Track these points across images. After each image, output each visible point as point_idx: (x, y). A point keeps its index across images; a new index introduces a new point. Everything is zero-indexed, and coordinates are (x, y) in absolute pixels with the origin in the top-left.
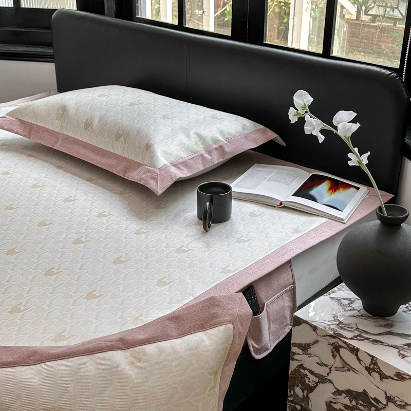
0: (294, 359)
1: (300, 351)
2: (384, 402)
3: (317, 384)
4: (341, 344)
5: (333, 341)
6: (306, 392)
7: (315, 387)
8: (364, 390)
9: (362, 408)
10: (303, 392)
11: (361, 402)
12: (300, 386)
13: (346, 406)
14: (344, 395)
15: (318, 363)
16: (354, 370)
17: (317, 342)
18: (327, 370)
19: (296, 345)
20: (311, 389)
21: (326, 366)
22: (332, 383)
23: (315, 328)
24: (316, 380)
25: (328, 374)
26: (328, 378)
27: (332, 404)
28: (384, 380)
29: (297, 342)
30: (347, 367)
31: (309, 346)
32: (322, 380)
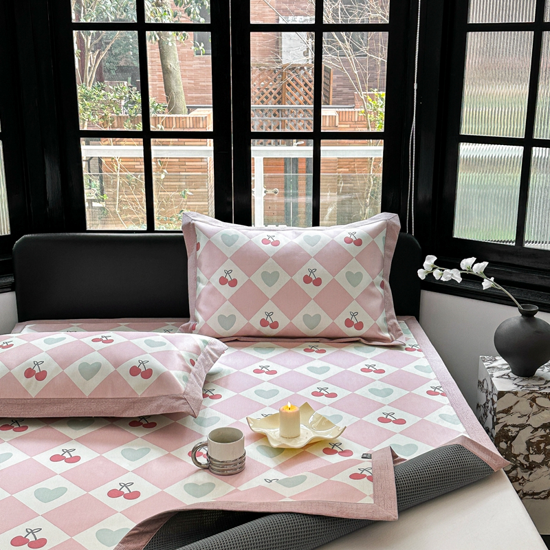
0: (498, 423)
1: (504, 415)
3: (518, 432)
4: (536, 395)
5: (531, 396)
6: (509, 442)
7: (517, 435)
10: (507, 443)
12: (505, 440)
13: (542, 437)
14: (540, 429)
15: (519, 417)
16: (547, 409)
17: (518, 402)
18: (526, 418)
19: (499, 412)
20: (514, 438)
21: (526, 415)
22: (531, 425)
23: (516, 393)
24: (518, 429)
25: (527, 421)
26: (528, 423)
27: (531, 441)
29: (501, 409)
30: (542, 409)
31: (511, 408)
32: (522, 427)
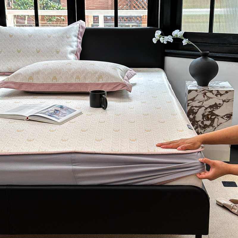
0: (188, 106)
1: (192, 101)
2: (222, 103)
4: (206, 91)
5: (203, 92)
7: (198, 111)
8: (215, 103)
9: (214, 109)
10: (193, 116)
11: (214, 107)
12: (192, 114)
13: (209, 112)
14: (208, 108)
15: (198, 102)
16: (211, 98)
17: (198, 95)
20: (196, 113)
21: (201, 102)
22: (204, 106)
23: (196, 91)
24: (198, 108)
25: (202, 104)
27: (204, 114)
28: (222, 96)
29: (190, 99)
30: (209, 98)
31: (194, 98)
32: (200, 107)
